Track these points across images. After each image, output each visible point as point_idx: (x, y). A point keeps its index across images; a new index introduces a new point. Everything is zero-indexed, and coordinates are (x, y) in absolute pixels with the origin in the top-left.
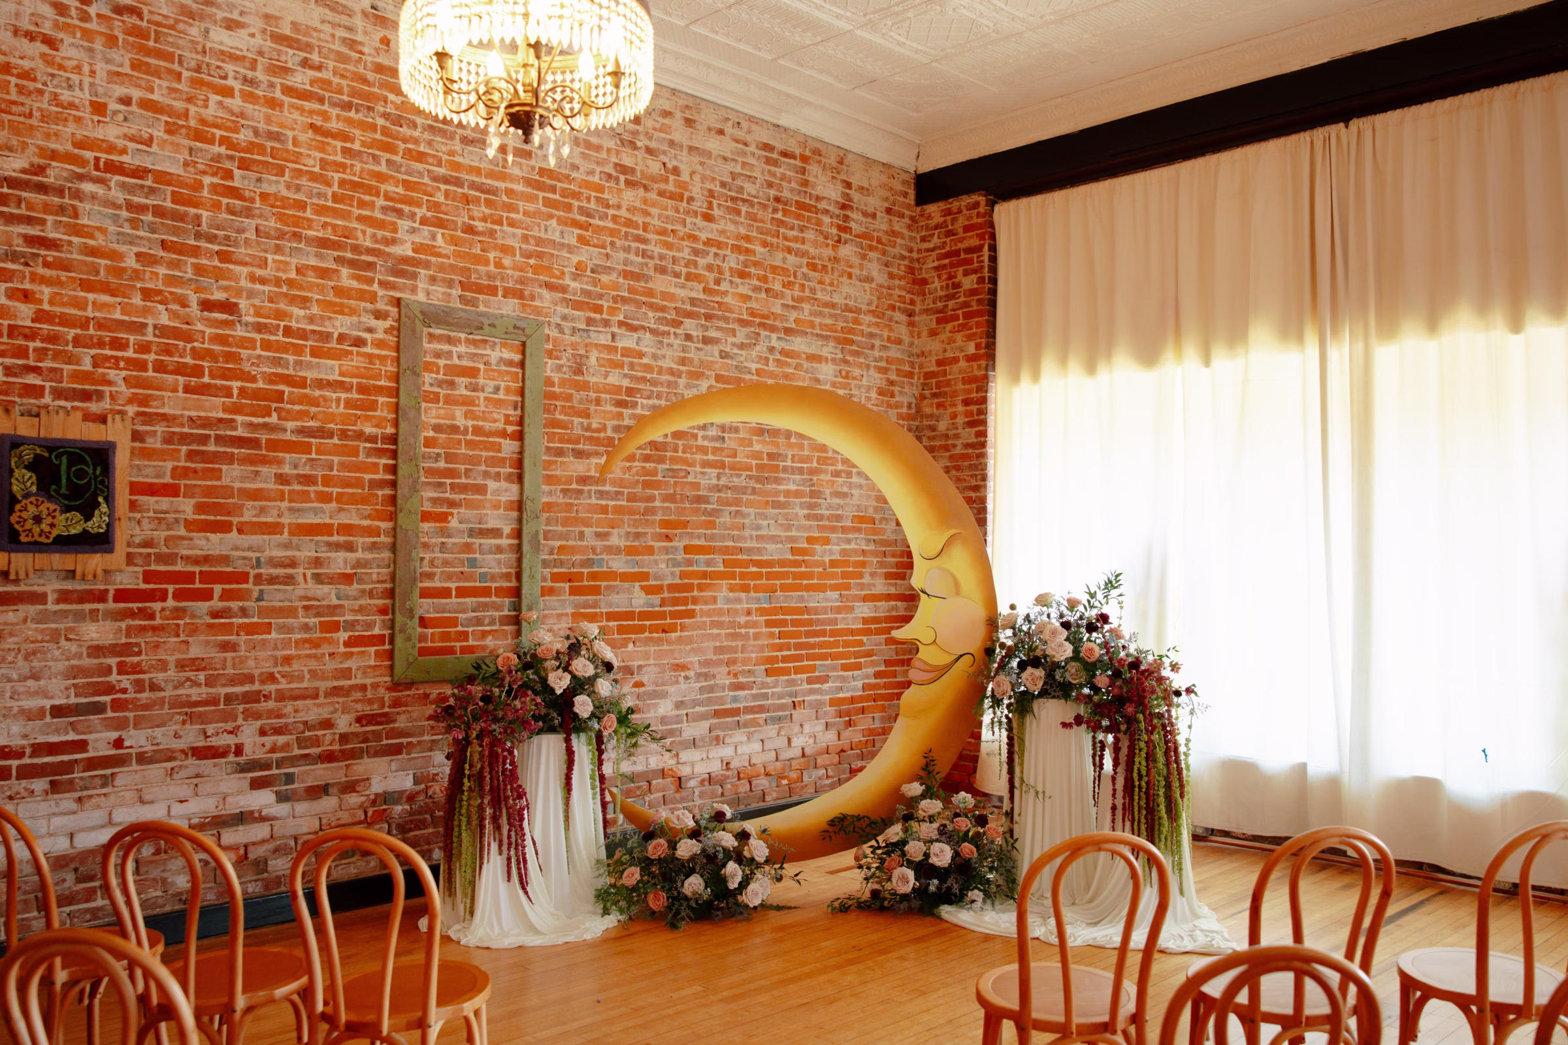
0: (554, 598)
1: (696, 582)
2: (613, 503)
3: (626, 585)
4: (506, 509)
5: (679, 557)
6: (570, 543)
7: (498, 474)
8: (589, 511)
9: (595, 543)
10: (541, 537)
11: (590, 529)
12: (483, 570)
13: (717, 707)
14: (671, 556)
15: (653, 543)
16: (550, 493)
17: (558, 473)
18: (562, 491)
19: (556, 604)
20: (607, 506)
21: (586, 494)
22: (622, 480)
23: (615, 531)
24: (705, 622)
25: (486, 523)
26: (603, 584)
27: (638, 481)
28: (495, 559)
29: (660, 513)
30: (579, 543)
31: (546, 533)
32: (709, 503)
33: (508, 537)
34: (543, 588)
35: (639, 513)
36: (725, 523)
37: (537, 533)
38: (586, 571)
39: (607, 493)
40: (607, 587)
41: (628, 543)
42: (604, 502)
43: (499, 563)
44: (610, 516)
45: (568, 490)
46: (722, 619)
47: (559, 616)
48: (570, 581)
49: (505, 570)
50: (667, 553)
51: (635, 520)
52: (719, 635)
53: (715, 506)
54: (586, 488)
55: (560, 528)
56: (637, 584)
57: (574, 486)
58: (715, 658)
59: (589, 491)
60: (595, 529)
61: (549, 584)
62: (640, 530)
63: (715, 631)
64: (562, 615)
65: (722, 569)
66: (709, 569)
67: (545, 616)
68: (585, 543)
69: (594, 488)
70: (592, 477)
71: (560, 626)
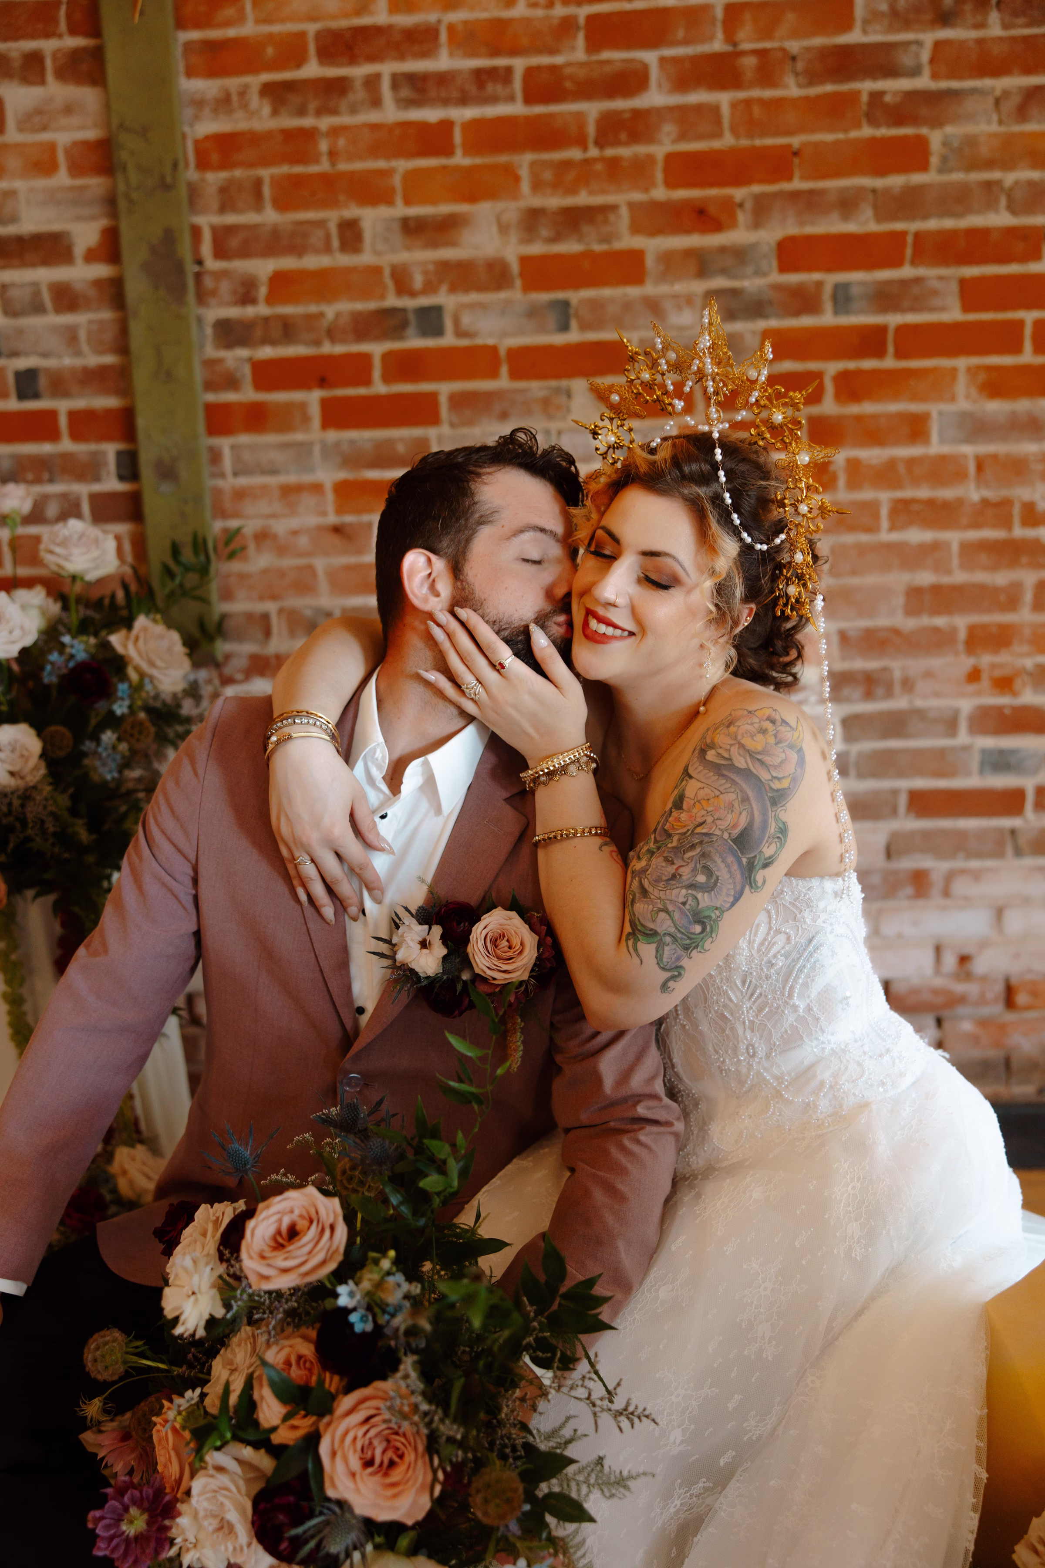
0: (271, 438)
1: (832, 368)
2: (470, 113)
3: (536, 388)
4: (76, 169)
5: (751, 284)
6: (312, 262)
7: (34, 60)
8: (375, 151)
9: (403, 257)
10: (206, 248)
11: (383, 212)
12: (23, 363)
13: (921, 783)
14: (720, 282)
15: (638, 242)
16: (224, 103)
17: (248, 29)
18: (269, 90)
19: (278, 457)
20: (446, 126)
21: (359, 94)
22: (500, 26)
23: (484, 210)
24: (872, 507)
25: (13, 219)
26: (444, 389)
27: (567, 26)
28: (55, 329)
29: (668, 129)
30: (344, 260)
31: (221, 236)
32: (892, 71)
33: (91, 256)
34: (210, 409)
35: (581, 141)
36: (971, 141)
37: (169, 237)
38: (376, 349)
39: (443, 79)
40: (459, 401)
41: (537, 249)
42: (431, 115)
43: (71, 336)
44: (460, 159)
45: (289, 86)
46: (946, 494)
47: (289, 492)
48: (323, 382)
49: (93, 360)
50: (702, 272)
51: (567, 164)
52: (935, 547)
53: (924, 82)
54: (359, 72)
55: (270, 216)
56: (579, 386)
57: (312, 69)
58: (910, 624)
59: (372, 82)
60: (400, 210)
61: (248, 394)
62: (583, 199)
63: (916, 536)
64: (298, 489)
65: (954, 314)
66: (894, 320)
67: (240, 494)
68: (366, 258)
69: (387, 69)
70: (378, 30)
71: (294, 523)
